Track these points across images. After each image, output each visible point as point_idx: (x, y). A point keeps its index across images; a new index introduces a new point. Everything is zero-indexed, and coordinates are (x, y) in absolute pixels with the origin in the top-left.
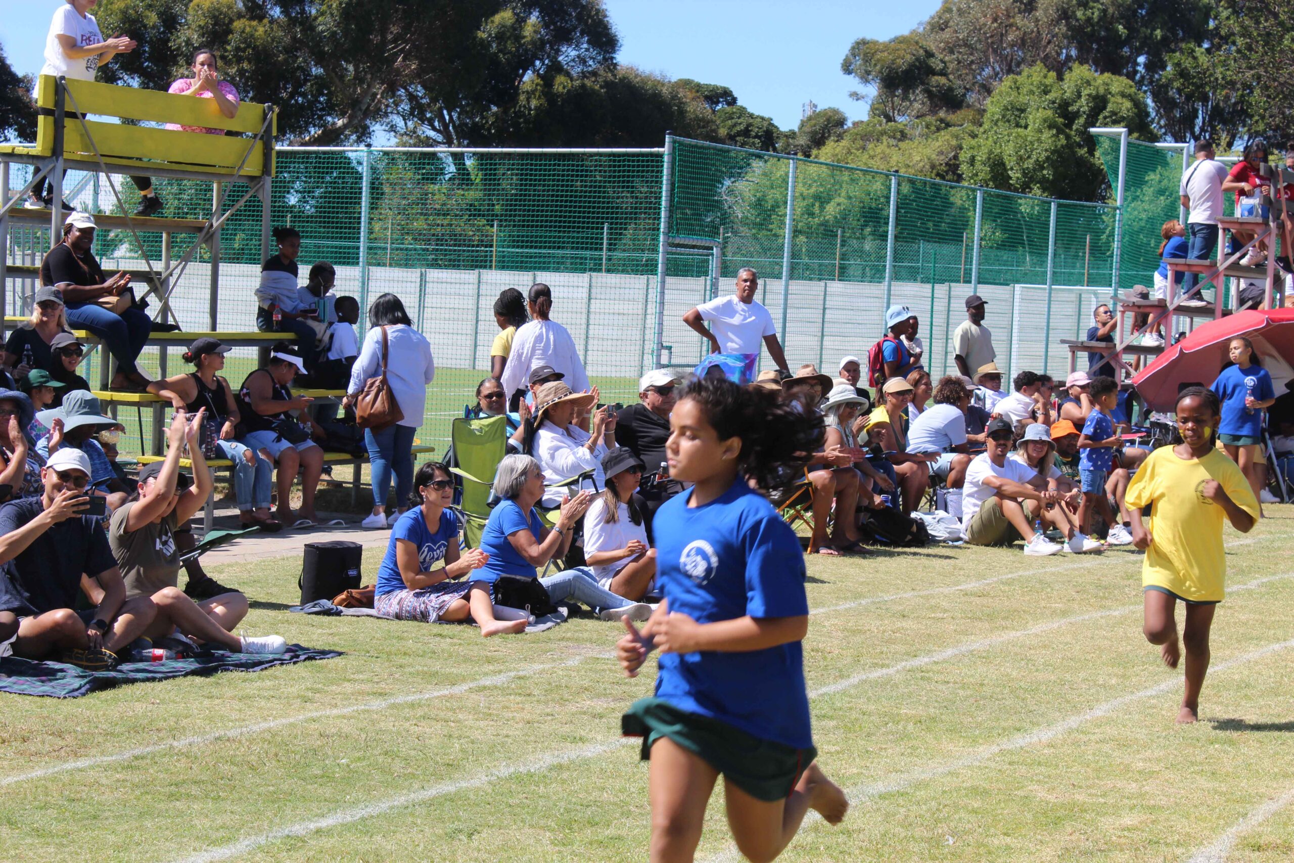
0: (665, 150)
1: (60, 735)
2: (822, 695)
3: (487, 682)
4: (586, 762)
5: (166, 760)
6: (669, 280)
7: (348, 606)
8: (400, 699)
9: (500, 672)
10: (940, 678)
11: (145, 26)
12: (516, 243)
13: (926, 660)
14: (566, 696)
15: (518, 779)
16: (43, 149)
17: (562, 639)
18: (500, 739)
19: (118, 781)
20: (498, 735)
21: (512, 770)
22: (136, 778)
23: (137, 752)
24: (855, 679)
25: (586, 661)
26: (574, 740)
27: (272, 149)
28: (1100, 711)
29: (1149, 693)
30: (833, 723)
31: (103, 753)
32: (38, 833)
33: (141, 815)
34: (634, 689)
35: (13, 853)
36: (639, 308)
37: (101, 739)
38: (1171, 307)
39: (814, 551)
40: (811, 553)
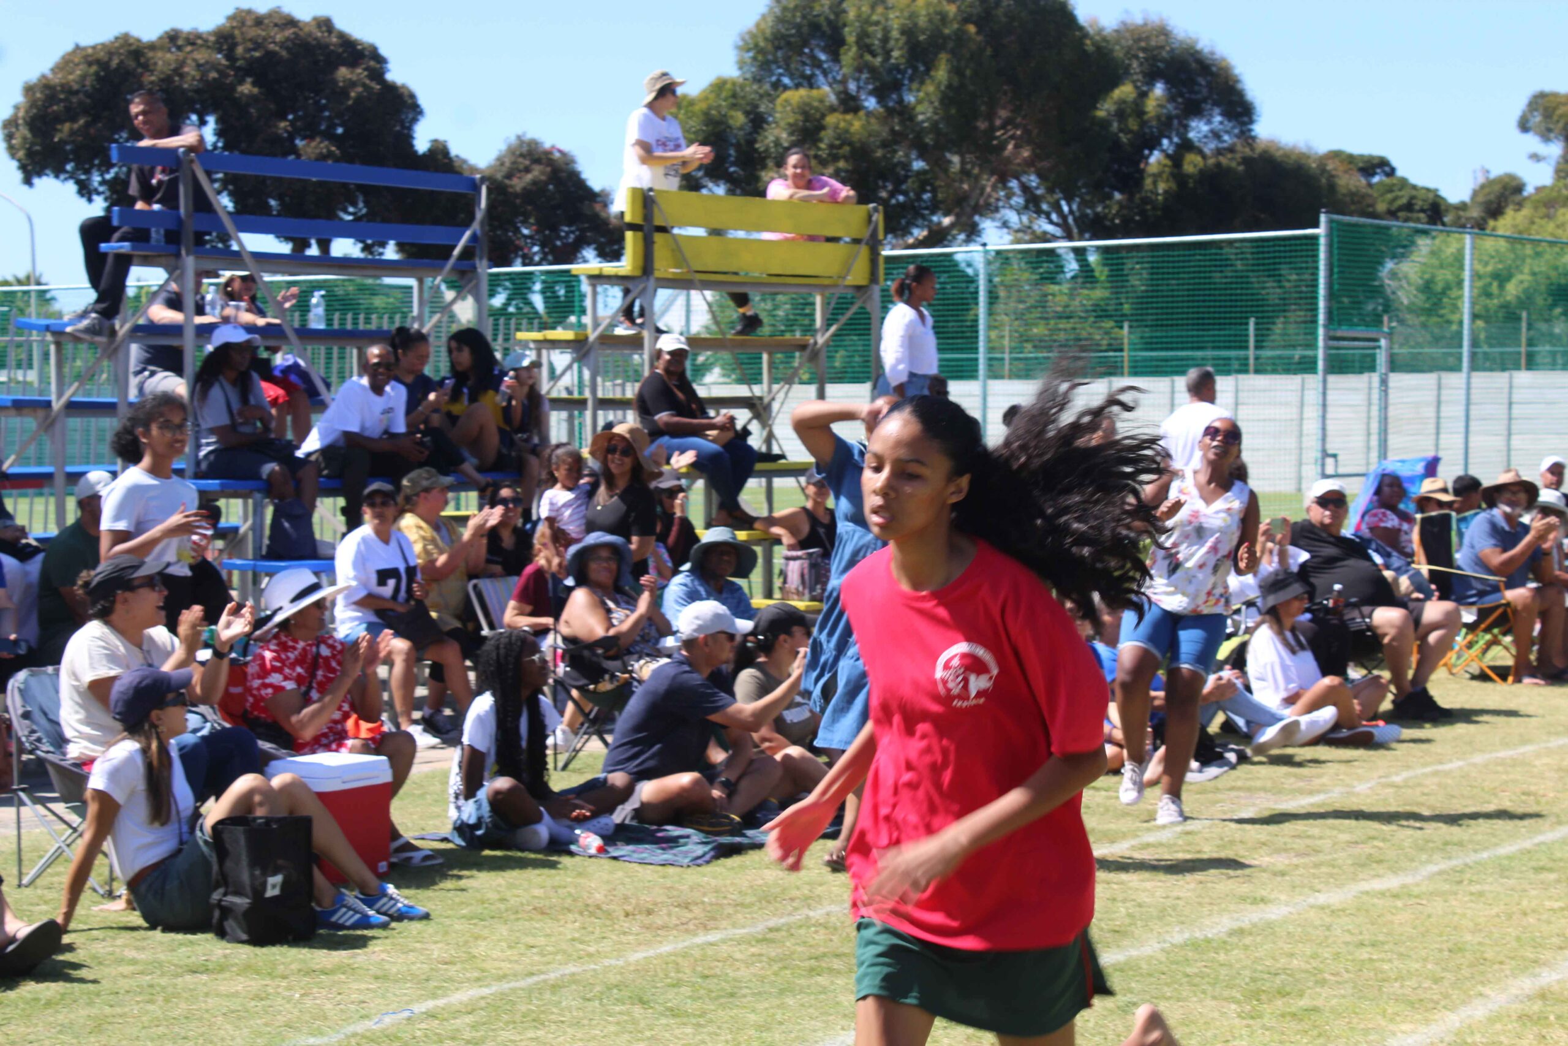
0: (1321, 231)
1: (686, 906)
2: (1538, 845)
4: (1270, 925)
5: (802, 931)
6: (1332, 379)
11: (730, 127)
12: (1149, 345)
15: (1194, 945)
16: (634, 268)
17: (1232, 789)
18: (1169, 902)
19: (753, 955)
20: (1167, 897)
21: (1187, 935)
22: (773, 951)
23: (772, 923)
26: (1255, 901)
27: (879, 254)
30: (1552, 876)
31: (734, 926)
32: (674, 1012)
33: (782, 992)
34: (1319, 842)
35: (648, 1034)
36: (1293, 412)
37: (730, 910)
39: (1518, 680)
40: (1513, 683)
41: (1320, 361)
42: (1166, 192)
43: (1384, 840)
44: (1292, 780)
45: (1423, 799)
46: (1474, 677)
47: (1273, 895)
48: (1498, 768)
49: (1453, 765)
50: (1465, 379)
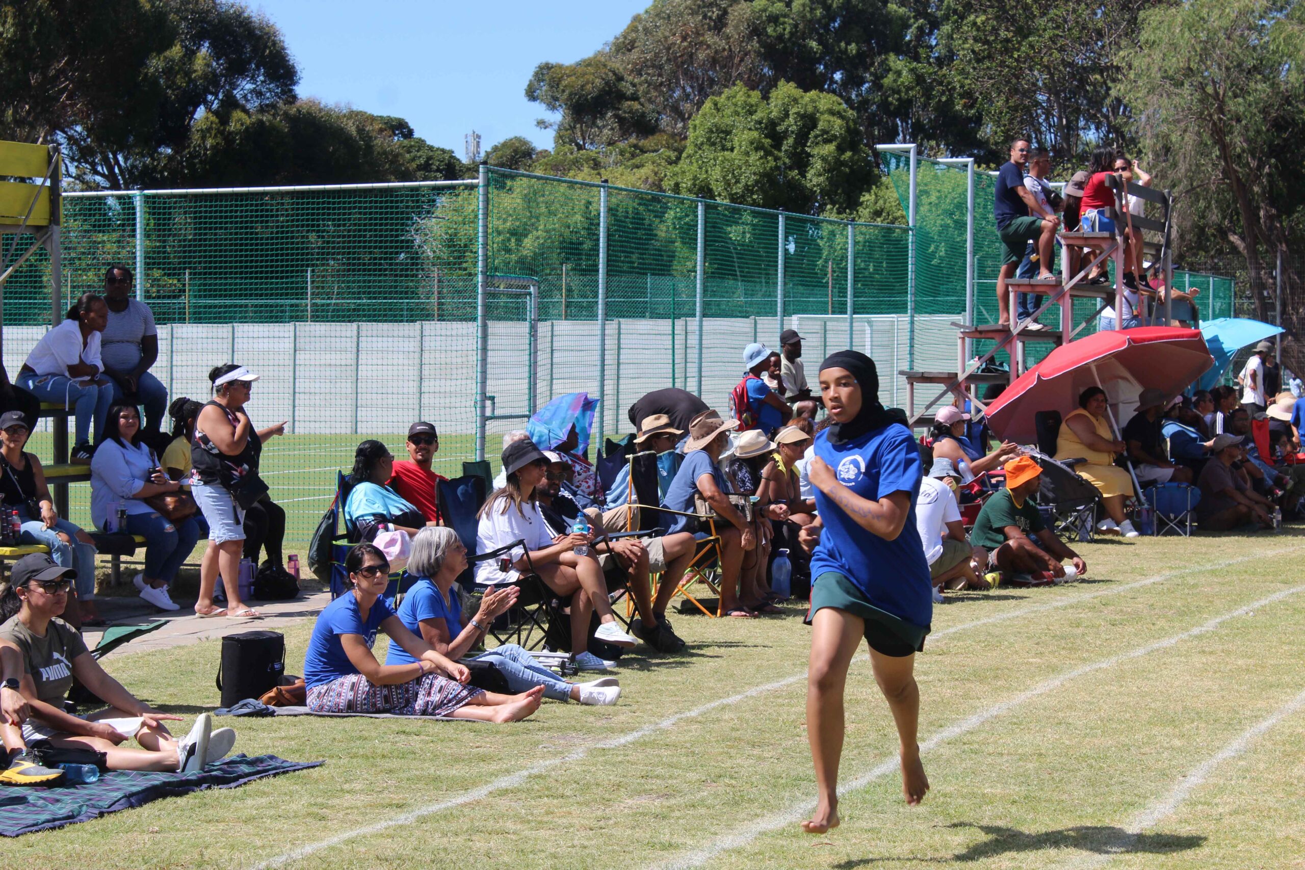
0: (479, 181)
3: (504, 782)
6: (492, 325)
7: (280, 704)
8: (425, 810)
9: (508, 771)
10: (991, 749)
13: (957, 730)
14: (607, 796)
20: (574, 846)
25: (591, 752)
26: (666, 847)
28: (1195, 778)
29: (1227, 753)
34: (674, 782)
36: (350, 358)
38: (1015, 332)
39: (725, 614)
40: (722, 616)
41: (479, 308)
42: (213, 147)
43: (731, 777)
44: (592, 719)
45: (734, 734)
46: (681, 612)
47: (676, 839)
48: (780, 700)
49: (734, 699)
50: (599, 327)
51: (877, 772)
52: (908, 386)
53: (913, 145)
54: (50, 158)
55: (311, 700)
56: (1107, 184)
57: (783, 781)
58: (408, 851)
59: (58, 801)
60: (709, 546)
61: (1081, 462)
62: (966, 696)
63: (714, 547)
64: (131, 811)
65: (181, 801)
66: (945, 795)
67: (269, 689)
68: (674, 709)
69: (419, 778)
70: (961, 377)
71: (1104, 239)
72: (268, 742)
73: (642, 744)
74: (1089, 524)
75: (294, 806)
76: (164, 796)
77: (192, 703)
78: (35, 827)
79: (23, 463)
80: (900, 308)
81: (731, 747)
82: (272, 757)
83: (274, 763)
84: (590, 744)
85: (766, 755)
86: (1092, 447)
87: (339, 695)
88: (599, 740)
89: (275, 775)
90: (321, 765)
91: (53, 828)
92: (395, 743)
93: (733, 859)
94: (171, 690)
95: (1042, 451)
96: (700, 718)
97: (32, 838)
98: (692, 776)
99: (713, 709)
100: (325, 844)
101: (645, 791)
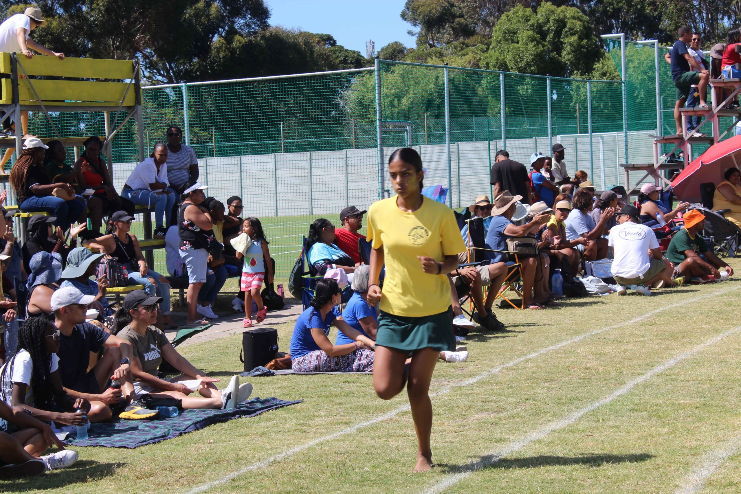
0: (374, 68)
1: (171, 469)
3: (405, 408)
5: (254, 479)
6: (384, 148)
7: (277, 369)
8: (361, 425)
10: (682, 378)
12: (225, 139)
13: (662, 368)
14: (463, 413)
16: (7, 99)
23: (232, 475)
24: (630, 384)
25: (453, 389)
26: (498, 441)
27: (140, 88)
31: (210, 479)
34: (501, 404)
36: (306, 172)
37: (200, 470)
38: (686, 138)
39: (526, 307)
40: (524, 309)
41: (378, 140)
42: (224, 57)
43: (534, 400)
44: (453, 370)
45: (534, 375)
47: (504, 436)
48: (559, 355)
49: (533, 355)
50: (447, 148)
51: (617, 393)
52: (625, 173)
53: (623, 34)
54: (134, 67)
55: (294, 365)
56: (736, 50)
57: (563, 401)
58: (353, 448)
59: (156, 427)
60: (515, 269)
61: (728, 212)
62: (666, 348)
63: (518, 270)
64: (197, 432)
65: (225, 425)
66: (657, 405)
67: (270, 360)
68: (499, 362)
69: (357, 408)
70: (656, 166)
71: (735, 82)
72: (271, 390)
73: (483, 383)
74: (734, 247)
75: (287, 426)
76: (215, 423)
77: (228, 370)
78: (145, 443)
79: (128, 240)
80: (619, 128)
81: (533, 383)
82: (274, 399)
83: (275, 402)
84: (453, 384)
85: (553, 386)
86: (734, 202)
87: (310, 362)
88: (458, 382)
89: (276, 409)
90: (301, 402)
91: (155, 443)
92: (342, 388)
93: (537, 446)
94: (216, 363)
95: (705, 206)
96: (514, 367)
97: (143, 448)
98: (511, 400)
99: (522, 361)
100: (306, 446)
101: (485, 409)
